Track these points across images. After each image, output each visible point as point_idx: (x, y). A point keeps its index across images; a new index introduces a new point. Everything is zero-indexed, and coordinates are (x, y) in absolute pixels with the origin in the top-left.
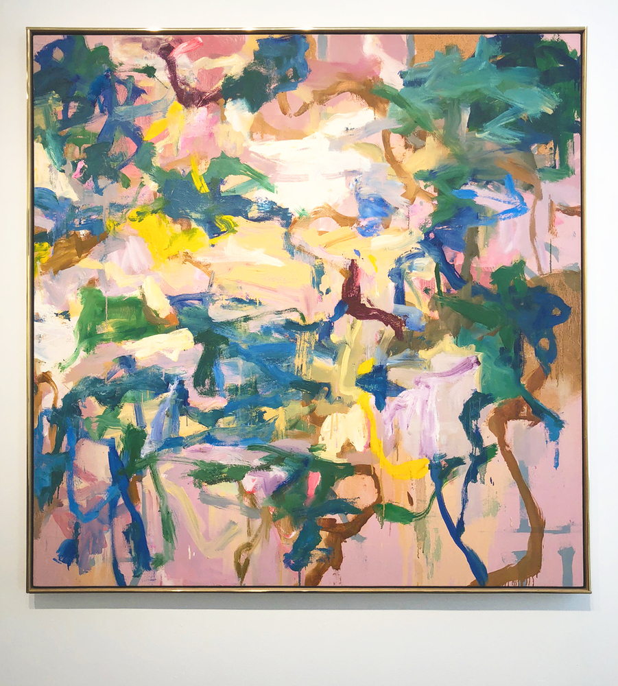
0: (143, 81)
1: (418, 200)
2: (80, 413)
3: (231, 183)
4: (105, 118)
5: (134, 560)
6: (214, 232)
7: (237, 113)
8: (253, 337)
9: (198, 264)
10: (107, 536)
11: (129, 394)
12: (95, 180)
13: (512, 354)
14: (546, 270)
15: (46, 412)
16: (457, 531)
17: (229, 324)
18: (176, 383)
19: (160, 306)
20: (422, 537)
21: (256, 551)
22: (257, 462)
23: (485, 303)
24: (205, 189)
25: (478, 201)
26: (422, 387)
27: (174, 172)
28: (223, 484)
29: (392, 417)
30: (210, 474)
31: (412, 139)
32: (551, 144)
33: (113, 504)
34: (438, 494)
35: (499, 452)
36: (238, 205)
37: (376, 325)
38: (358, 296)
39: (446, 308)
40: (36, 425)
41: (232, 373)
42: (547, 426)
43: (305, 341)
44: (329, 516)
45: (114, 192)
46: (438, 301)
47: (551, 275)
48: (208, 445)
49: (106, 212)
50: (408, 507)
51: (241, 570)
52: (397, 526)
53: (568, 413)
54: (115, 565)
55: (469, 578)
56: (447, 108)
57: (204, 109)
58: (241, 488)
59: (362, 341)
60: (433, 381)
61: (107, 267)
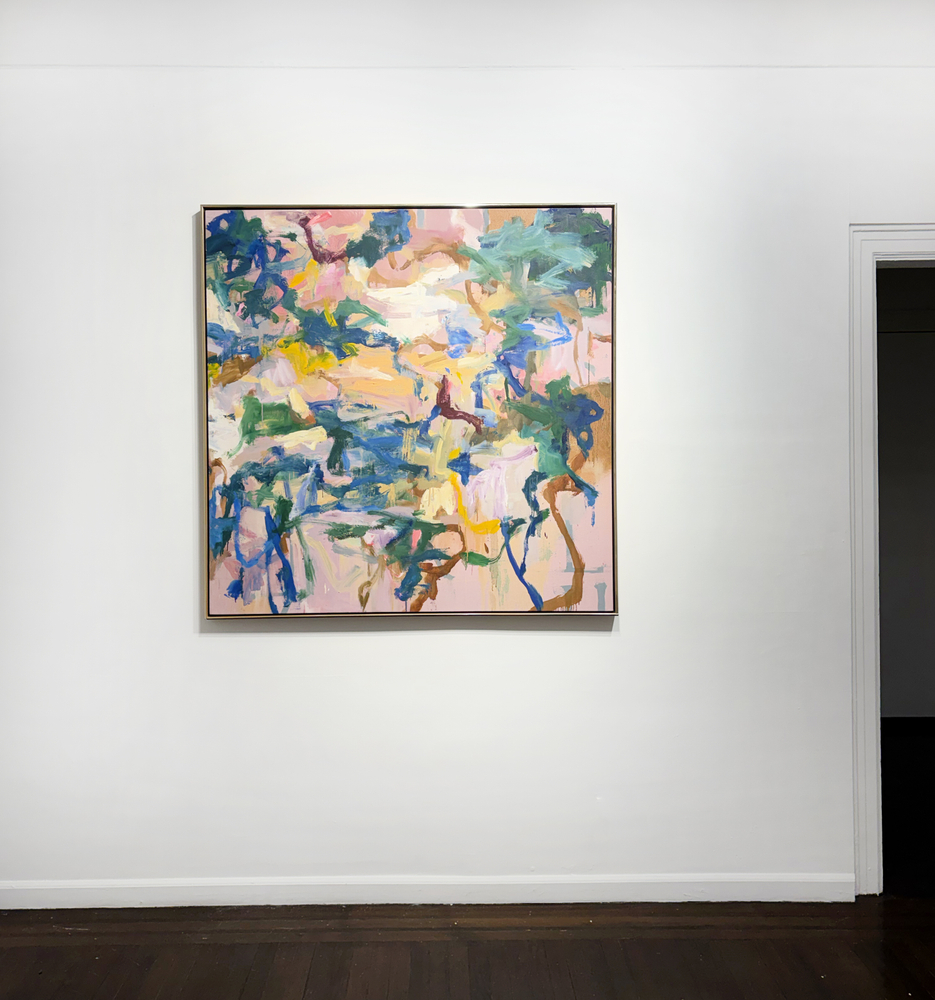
0: (286, 244)
1: (492, 331)
2: (243, 489)
3: (353, 320)
4: (259, 271)
5: (284, 594)
6: (341, 355)
7: (357, 267)
8: (371, 432)
9: (329, 379)
10: (265, 577)
11: (280, 474)
12: (252, 318)
13: (561, 443)
14: (585, 382)
15: (218, 488)
16: (520, 571)
17: (353, 423)
18: (314, 466)
19: (301, 409)
20: (495, 576)
21: (374, 587)
22: (375, 523)
23: (542, 407)
24: (335, 324)
25: (535, 332)
26: (495, 468)
27: (310, 312)
28: (350, 538)
29: (473, 490)
30: (341, 532)
31: (487, 287)
32: (590, 290)
33: (269, 554)
34: (507, 545)
35: (551, 514)
36: (359, 336)
37: (463, 423)
38: (448, 402)
39: (513, 411)
40: (210, 498)
41: (356, 459)
42: (586, 495)
43: (410, 435)
44: (427, 561)
45: (266, 326)
46: (507, 405)
47: (589, 386)
48: (338, 511)
49: (261, 341)
50: (485, 555)
51: (363, 601)
52: (477, 567)
53: (602, 486)
54: (270, 598)
55: (529, 605)
56: (513, 263)
57: (333, 265)
58: (363, 542)
59: (451, 435)
60: (503, 464)
61: (262, 381)
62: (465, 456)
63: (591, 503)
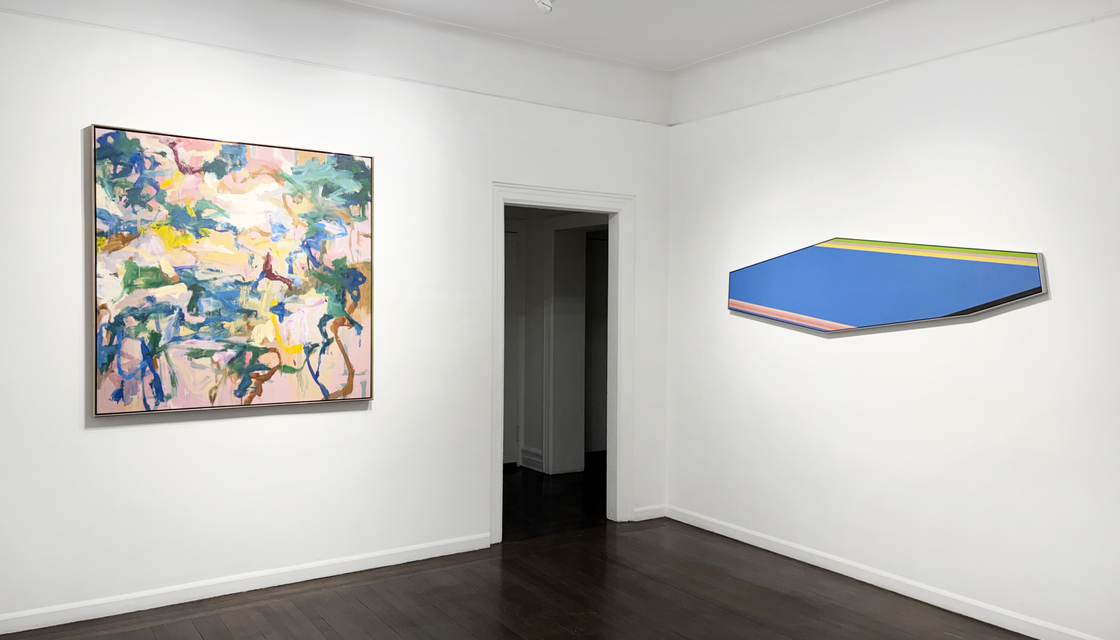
0: (159, 158)
1: (299, 226)
2: (124, 325)
3: (206, 214)
4: (138, 175)
5: (155, 397)
6: (198, 236)
7: (210, 178)
8: (219, 288)
9: (189, 252)
10: (140, 386)
11: (152, 315)
12: (133, 207)
13: (341, 297)
14: (356, 261)
15: (104, 325)
16: (316, 376)
17: (206, 281)
18: (178, 310)
19: (169, 271)
20: (300, 379)
21: (220, 389)
22: (220, 348)
23: (329, 274)
24: (194, 215)
25: (326, 228)
26: (301, 312)
27: (176, 206)
28: (203, 358)
29: (287, 326)
30: (196, 354)
31: (296, 199)
32: (358, 206)
33: (143, 370)
34: (307, 360)
35: (335, 340)
36: (211, 224)
37: (280, 283)
38: (271, 270)
39: (312, 276)
40: (98, 331)
41: (207, 305)
42: (356, 328)
43: (245, 290)
44: (256, 372)
45: (142, 213)
46: (309, 272)
47: (358, 263)
48: (195, 340)
49: (139, 223)
50: (293, 366)
51: (212, 399)
52: (288, 375)
53: (365, 323)
54: (145, 400)
55: (321, 396)
56: (313, 186)
57: (193, 176)
58: (212, 360)
59: (273, 291)
60: (305, 309)
61: (139, 251)
62: (281, 304)
63: (359, 334)
